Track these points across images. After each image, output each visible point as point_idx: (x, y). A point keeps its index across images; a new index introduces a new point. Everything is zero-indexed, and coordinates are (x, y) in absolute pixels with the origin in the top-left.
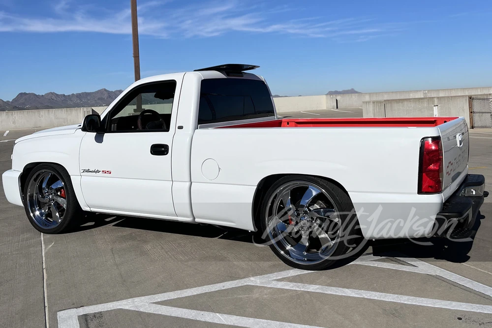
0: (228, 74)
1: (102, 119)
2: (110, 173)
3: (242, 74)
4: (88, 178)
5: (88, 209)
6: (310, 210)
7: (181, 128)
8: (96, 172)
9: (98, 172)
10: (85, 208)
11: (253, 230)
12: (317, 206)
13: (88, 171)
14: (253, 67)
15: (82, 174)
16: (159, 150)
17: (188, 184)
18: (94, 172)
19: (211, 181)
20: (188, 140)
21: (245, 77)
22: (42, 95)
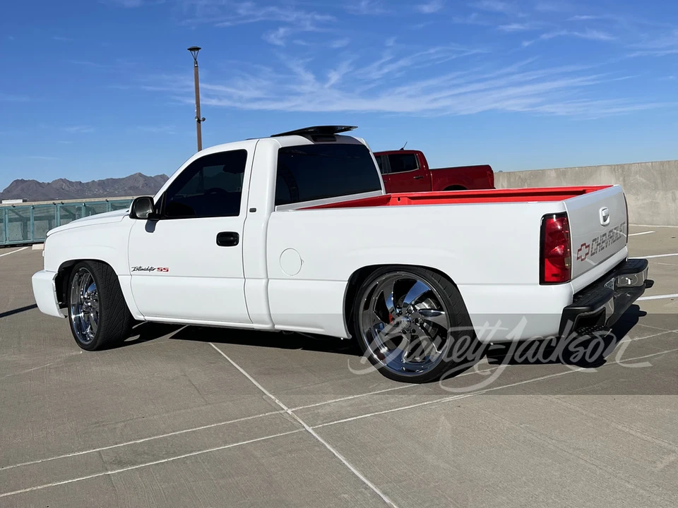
0: (314, 139)
1: (155, 202)
2: (168, 271)
3: (334, 138)
4: (140, 278)
5: (140, 318)
6: (415, 309)
7: (253, 210)
8: (150, 270)
9: (152, 269)
10: (137, 317)
11: (346, 336)
12: (425, 305)
13: (140, 269)
14: (348, 129)
15: (132, 273)
16: (227, 239)
17: (264, 281)
18: (147, 270)
19: (292, 277)
20: (263, 225)
21: (338, 142)
22: (49, 184)
